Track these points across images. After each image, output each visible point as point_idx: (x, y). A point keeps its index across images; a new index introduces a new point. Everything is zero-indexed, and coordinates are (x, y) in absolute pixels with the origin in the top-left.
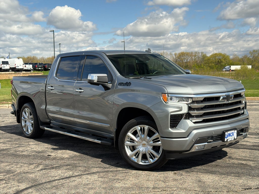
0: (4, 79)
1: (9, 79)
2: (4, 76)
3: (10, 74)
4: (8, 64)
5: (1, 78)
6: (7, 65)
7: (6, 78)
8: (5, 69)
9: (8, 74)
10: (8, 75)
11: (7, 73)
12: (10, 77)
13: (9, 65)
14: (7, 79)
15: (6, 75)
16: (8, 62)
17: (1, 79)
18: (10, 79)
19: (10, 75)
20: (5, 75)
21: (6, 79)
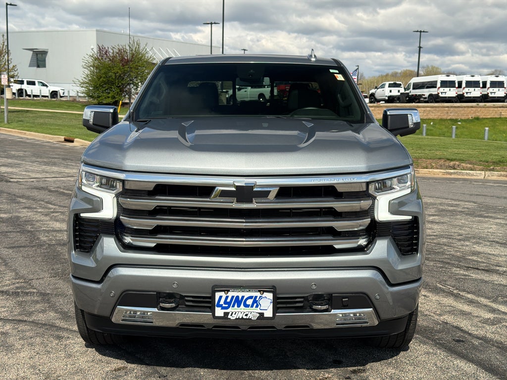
0: (489, 117)
1: (500, 118)
2: (490, 111)
3: (502, 107)
4: (503, 87)
5: (484, 115)
6: (501, 89)
7: (494, 115)
8: (495, 97)
9: (500, 107)
10: (499, 109)
11: (496, 106)
12: (502, 113)
13: (505, 88)
14: (496, 118)
15: (496, 109)
16: (504, 84)
17: (484, 117)
18: (502, 116)
19: (502, 110)
20: (492, 109)
21: (494, 117)
